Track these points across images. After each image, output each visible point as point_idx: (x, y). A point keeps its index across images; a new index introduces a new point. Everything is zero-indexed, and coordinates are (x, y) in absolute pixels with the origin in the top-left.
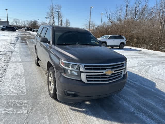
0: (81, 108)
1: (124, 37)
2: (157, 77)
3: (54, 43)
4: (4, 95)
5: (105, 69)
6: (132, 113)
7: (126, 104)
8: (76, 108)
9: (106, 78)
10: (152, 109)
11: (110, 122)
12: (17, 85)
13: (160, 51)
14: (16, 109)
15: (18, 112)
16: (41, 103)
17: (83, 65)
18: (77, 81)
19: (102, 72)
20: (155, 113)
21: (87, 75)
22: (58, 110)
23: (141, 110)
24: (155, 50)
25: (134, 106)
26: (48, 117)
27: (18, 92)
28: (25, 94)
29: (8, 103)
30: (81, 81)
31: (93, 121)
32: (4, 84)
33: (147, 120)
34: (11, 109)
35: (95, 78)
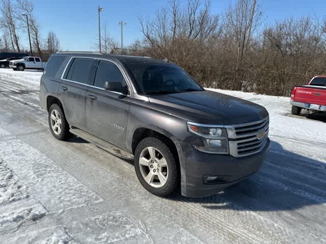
0: (219, 203)
3: (140, 92)
4: (60, 211)
7: (271, 181)
8: (213, 205)
9: (257, 144)
10: (305, 180)
11: (275, 212)
12: (64, 186)
14: (115, 231)
15: (128, 236)
16: (147, 210)
17: (233, 127)
18: (225, 157)
19: (255, 136)
21: (238, 144)
22: (188, 214)
24: (233, 90)
25: (282, 182)
26: (186, 229)
27: (82, 200)
28: (102, 200)
29: (87, 225)
30: (229, 155)
31: (254, 217)
32: (33, 190)
33: (314, 197)
34: (105, 234)
35: (245, 147)
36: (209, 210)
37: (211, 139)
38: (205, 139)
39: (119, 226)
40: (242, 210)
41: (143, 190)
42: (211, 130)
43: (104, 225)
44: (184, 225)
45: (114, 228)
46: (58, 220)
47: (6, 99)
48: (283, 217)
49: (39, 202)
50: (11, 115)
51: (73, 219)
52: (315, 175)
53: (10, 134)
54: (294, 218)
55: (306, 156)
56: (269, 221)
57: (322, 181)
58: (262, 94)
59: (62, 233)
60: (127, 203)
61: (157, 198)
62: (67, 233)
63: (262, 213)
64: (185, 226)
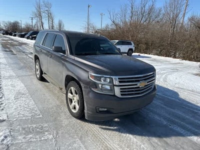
0: (112, 126)
2: (177, 86)
3: (71, 53)
4: (15, 120)
5: (138, 81)
6: (166, 126)
7: (157, 117)
8: (107, 127)
9: (139, 90)
10: (184, 120)
11: (147, 137)
12: (25, 106)
13: (171, 56)
14: (37, 135)
15: (43, 139)
16: (64, 125)
17: (117, 77)
19: (136, 85)
20: (187, 124)
21: (121, 89)
22: (87, 131)
23: (173, 122)
25: (165, 118)
26: (80, 140)
27: (31, 115)
28: (41, 116)
29: (24, 129)
30: (114, 96)
31: (131, 138)
32: (8, 106)
33: (183, 131)
34: (31, 136)
35: (128, 91)
36: (103, 130)
37: (102, 85)
38: (98, 84)
39: (41, 132)
40: (124, 133)
41: (68, 113)
42: (102, 78)
43: (33, 131)
44: (81, 137)
45: (38, 133)
46: (11, 124)
47: (25, 56)
48: (152, 142)
49: (7, 113)
50: (22, 65)
51: (19, 125)
52: (193, 117)
53: (14, 75)
54: (159, 144)
55: (194, 103)
56: (139, 143)
57: (196, 121)
58: (186, 60)
59: (8, 131)
60: (55, 119)
61: (75, 119)
62: (10, 132)
63: (138, 137)
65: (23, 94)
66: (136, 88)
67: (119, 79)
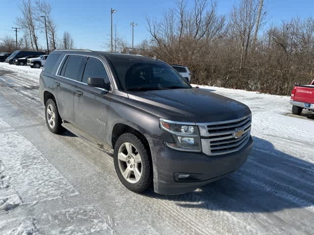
0: (195, 201)
1: (187, 68)
2: (266, 132)
3: (121, 88)
4: (35, 202)
5: (234, 129)
6: (269, 194)
8: (188, 203)
9: (235, 143)
10: (291, 182)
11: (251, 214)
12: (45, 178)
14: (81, 225)
15: (93, 231)
16: (119, 205)
17: (205, 125)
18: (197, 155)
19: (231, 135)
20: (298, 188)
21: (211, 142)
23: (278, 187)
25: (266, 183)
26: (153, 226)
27: (58, 192)
28: (77, 193)
29: (56, 217)
30: (201, 153)
31: (227, 217)
32: (15, 180)
33: (296, 200)
34: (71, 227)
35: (220, 145)
36: (182, 208)
37: (182, 137)
38: (177, 136)
39: (87, 220)
40: (216, 210)
41: (120, 185)
42: (182, 127)
43: (72, 218)
44: (153, 222)
45: (81, 222)
46: (30, 211)
47: (16, 93)
48: (259, 219)
49: (17, 193)
50: (16, 108)
51: (45, 211)
52: (303, 177)
53: (9, 126)
54: (270, 221)
55: (298, 157)
56: (242, 223)
57: (309, 183)
59: (29, 223)
60: (102, 197)
61: (133, 193)
62: (34, 224)
63: (236, 214)
64: (153, 224)
65: (34, 158)
66: (231, 139)
67: (208, 126)
